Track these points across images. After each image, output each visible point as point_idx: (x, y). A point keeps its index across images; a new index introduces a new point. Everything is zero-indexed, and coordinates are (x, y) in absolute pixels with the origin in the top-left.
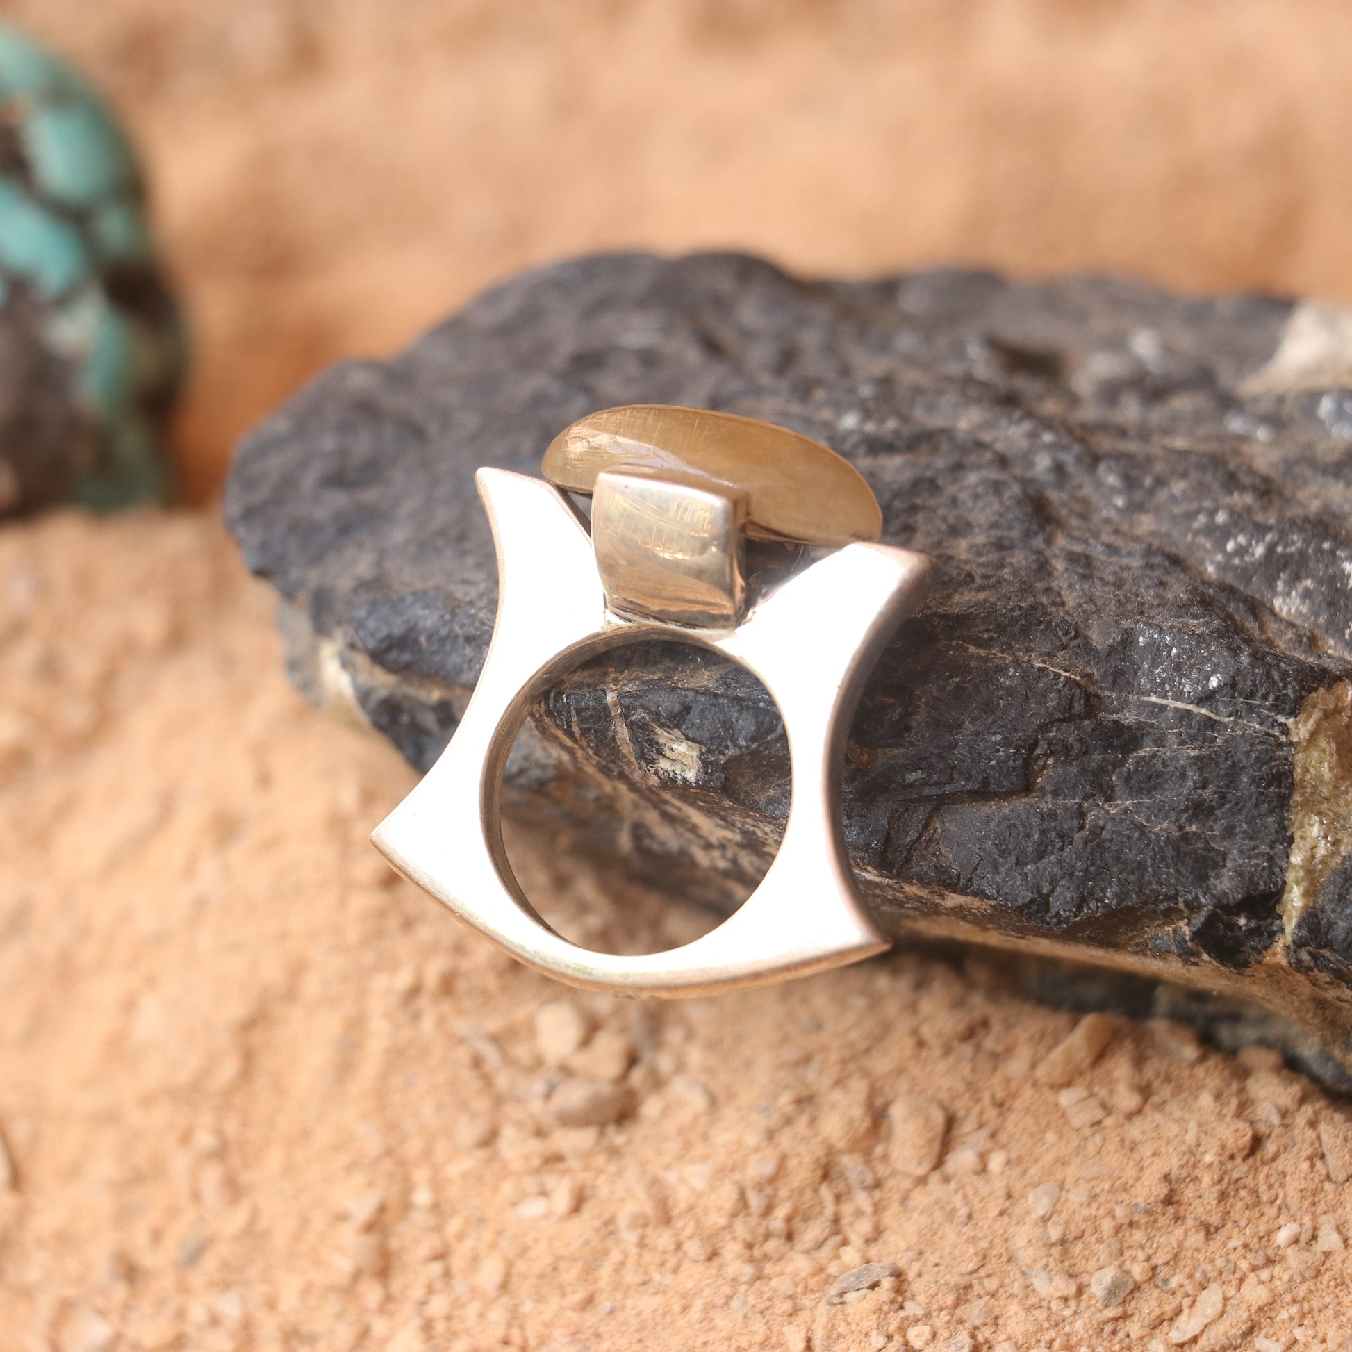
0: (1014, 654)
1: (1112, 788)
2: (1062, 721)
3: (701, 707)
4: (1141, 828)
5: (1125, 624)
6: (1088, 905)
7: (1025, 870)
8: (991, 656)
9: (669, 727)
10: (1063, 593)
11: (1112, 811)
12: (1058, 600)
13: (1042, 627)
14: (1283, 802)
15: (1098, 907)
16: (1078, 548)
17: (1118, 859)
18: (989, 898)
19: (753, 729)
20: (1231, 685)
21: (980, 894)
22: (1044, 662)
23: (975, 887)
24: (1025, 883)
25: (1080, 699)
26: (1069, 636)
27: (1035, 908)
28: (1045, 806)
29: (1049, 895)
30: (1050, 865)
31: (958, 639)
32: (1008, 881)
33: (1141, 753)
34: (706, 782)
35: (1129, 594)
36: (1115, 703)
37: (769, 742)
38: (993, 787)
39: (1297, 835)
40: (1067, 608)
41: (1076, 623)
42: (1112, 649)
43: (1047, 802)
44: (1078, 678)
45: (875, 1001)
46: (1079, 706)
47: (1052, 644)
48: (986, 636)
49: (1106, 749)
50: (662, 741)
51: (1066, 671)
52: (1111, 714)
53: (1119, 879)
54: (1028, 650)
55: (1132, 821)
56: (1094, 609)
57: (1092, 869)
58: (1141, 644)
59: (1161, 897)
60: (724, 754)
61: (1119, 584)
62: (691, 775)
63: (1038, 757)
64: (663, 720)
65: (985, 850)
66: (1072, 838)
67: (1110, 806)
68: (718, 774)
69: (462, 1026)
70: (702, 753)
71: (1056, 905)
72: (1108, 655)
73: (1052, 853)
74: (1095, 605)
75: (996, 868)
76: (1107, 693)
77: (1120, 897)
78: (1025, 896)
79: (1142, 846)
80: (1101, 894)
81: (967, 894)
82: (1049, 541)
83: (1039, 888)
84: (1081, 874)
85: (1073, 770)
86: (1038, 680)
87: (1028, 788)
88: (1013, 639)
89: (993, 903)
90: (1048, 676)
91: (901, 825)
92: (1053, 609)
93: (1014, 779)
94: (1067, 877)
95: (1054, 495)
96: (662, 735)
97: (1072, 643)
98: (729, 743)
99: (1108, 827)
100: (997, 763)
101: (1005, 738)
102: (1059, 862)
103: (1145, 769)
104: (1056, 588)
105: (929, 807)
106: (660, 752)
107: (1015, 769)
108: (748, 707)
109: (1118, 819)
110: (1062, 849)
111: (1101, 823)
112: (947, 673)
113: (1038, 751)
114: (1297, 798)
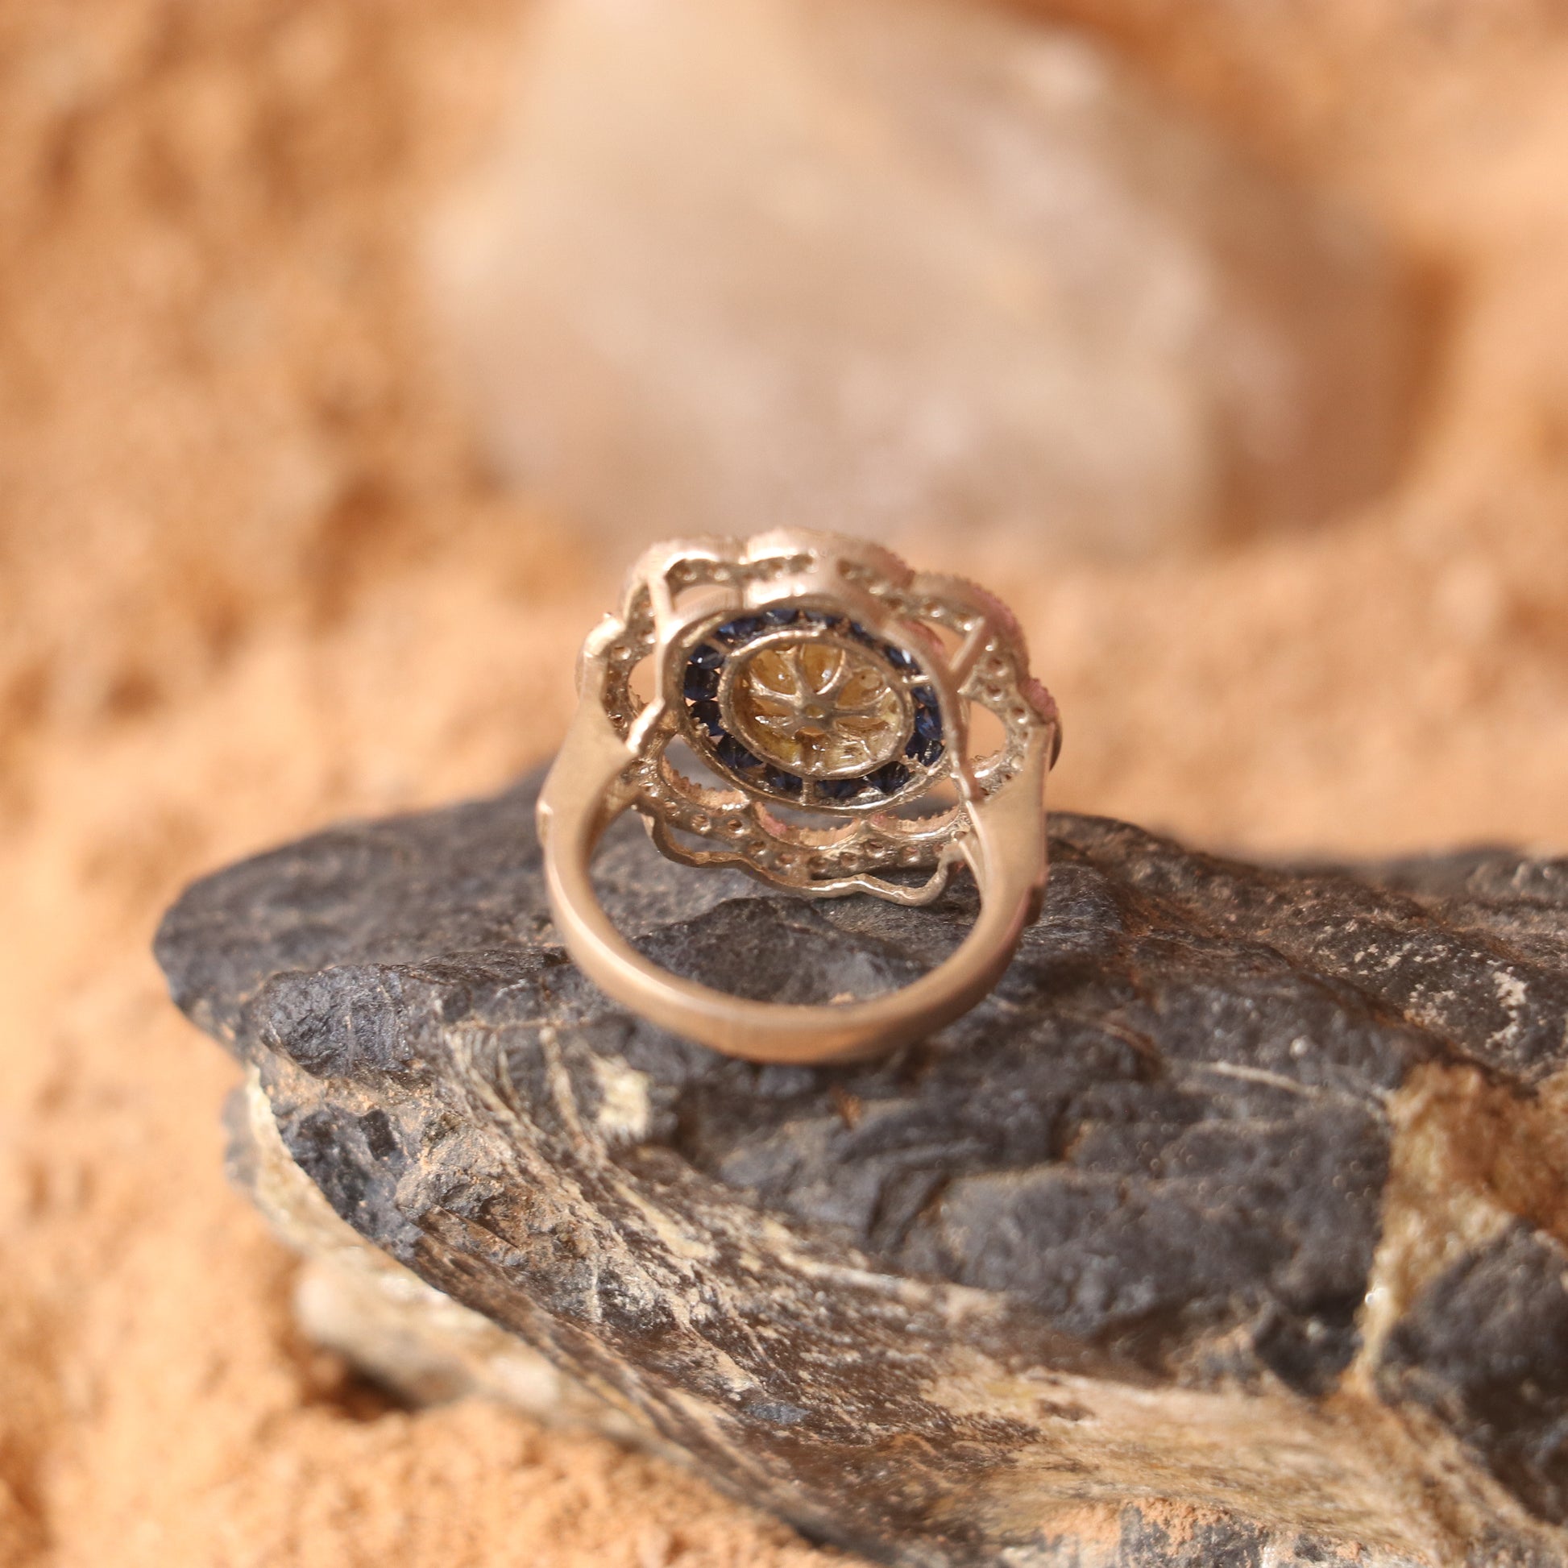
1: (1162, 1165)
2: (1103, 1079)
8: (1025, 1013)
9: (610, 1054)
11: (1159, 1191)
12: (1123, 971)
13: (1091, 985)
14: (1374, 1190)
17: (1158, 1245)
24: (1042, 1270)
25: (1128, 1058)
26: (1125, 997)
27: (1053, 1300)
28: (1075, 1178)
29: (1071, 1286)
32: (1022, 1268)
33: (1203, 1127)
34: (656, 1129)
36: (1174, 1071)
38: (1010, 1152)
39: (1389, 1228)
42: (1177, 1014)
43: (1077, 1174)
47: (1102, 1003)
49: (1156, 1118)
50: (602, 1079)
53: (1157, 1269)
55: (1183, 1204)
60: (675, 1086)
62: (639, 1125)
63: (1069, 1121)
64: (605, 1048)
66: (1105, 1218)
67: (1157, 1185)
68: (668, 1114)
70: (650, 1088)
71: (1080, 1298)
72: (1172, 1020)
73: (1080, 1237)
74: (1169, 978)
75: (1007, 1251)
76: (1166, 1056)
78: (1042, 1286)
79: (1190, 1229)
83: (1060, 1277)
85: (1114, 1139)
86: (1076, 1034)
87: (1055, 1155)
90: (1089, 1030)
91: (894, 1195)
93: (1034, 1138)
96: (603, 1071)
99: (1151, 1209)
100: (1016, 1121)
101: (1028, 1096)
103: (1203, 1144)
105: (934, 1176)
106: (602, 1099)
107: (1037, 1129)
109: (1165, 1200)
110: (1092, 1229)
111: (1144, 1203)
113: (1071, 1112)
114: (1391, 1189)
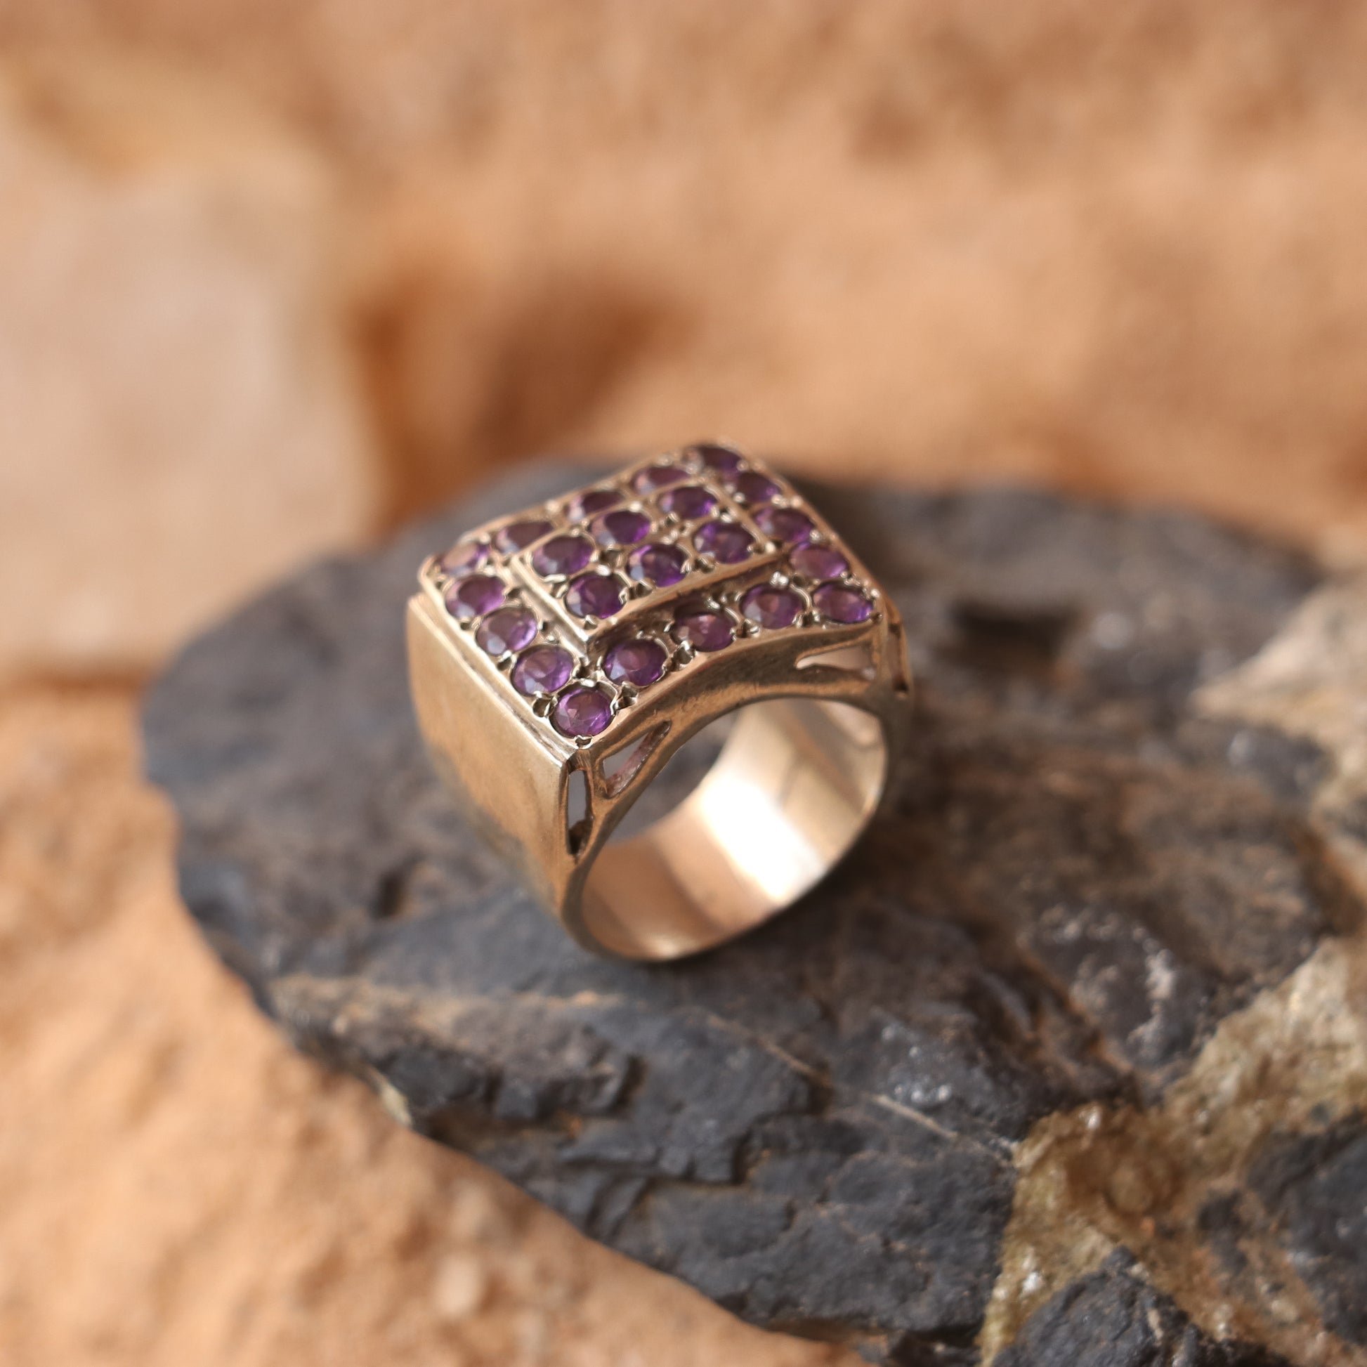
1: (827, 1190)
2: (781, 1114)
4: (846, 1236)
5: (876, 1012)
6: (785, 1308)
7: (726, 1264)
10: (837, 960)
11: (823, 1214)
14: (997, 1230)
19: (453, 1086)
20: (958, 1102)
24: (725, 1274)
25: (803, 1093)
26: (814, 1018)
27: (732, 1302)
28: (754, 1200)
29: (746, 1293)
30: (752, 1261)
32: (709, 1270)
33: (861, 1157)
36: (846, 1097)
38: (699, 1174)
39: (1007, 1265)
42: (858, 1038)
43: (757, 1197)
44: (808, 1070)
46: (802, 1100)
48: (729, 1006)
49: (824, 1148)
51: (797, 1059)
52: (840, 1109)
53: (816, 1287)
54: (769, 1028)
55: (840, 1228)
57: (792, 1272)
58: (886, 1038)
60: (426, 1107)
63: (752, 1149)
65: (690, 1235)
66: (776, 1238)
67: (822, 1208)
71: (754, 1302)
72: (853, 1044)
73: (753, 1250)
76: (841, 1086)
77: (815, 1306)
78: (723, 1288)
79: (845, 1256)
80: (797, 1300)
84: (780, 1275)
85: (789, 1166)
86: (765, 1066)
87: (738, 1177)
88: (757, 1013)
90: (776, 1063)
91: (611, 1199)
93: (723, 1170)
94: (767, 1277)
97: (817, 1026)
98: (430, 1097)
99: (816, 1230)
100: (707, 1150)
101: (719, 1125)
102: (761, 1260)
103: (862, 1174)
104: (831, 953)
105: (640, 1185)
107: (722, 1160)
109: (826, 1223)
110: (764, 1247)
111: (810, 1224)
112: (681, 1044)
113: (752, 1143)
114: (1014, 1226)
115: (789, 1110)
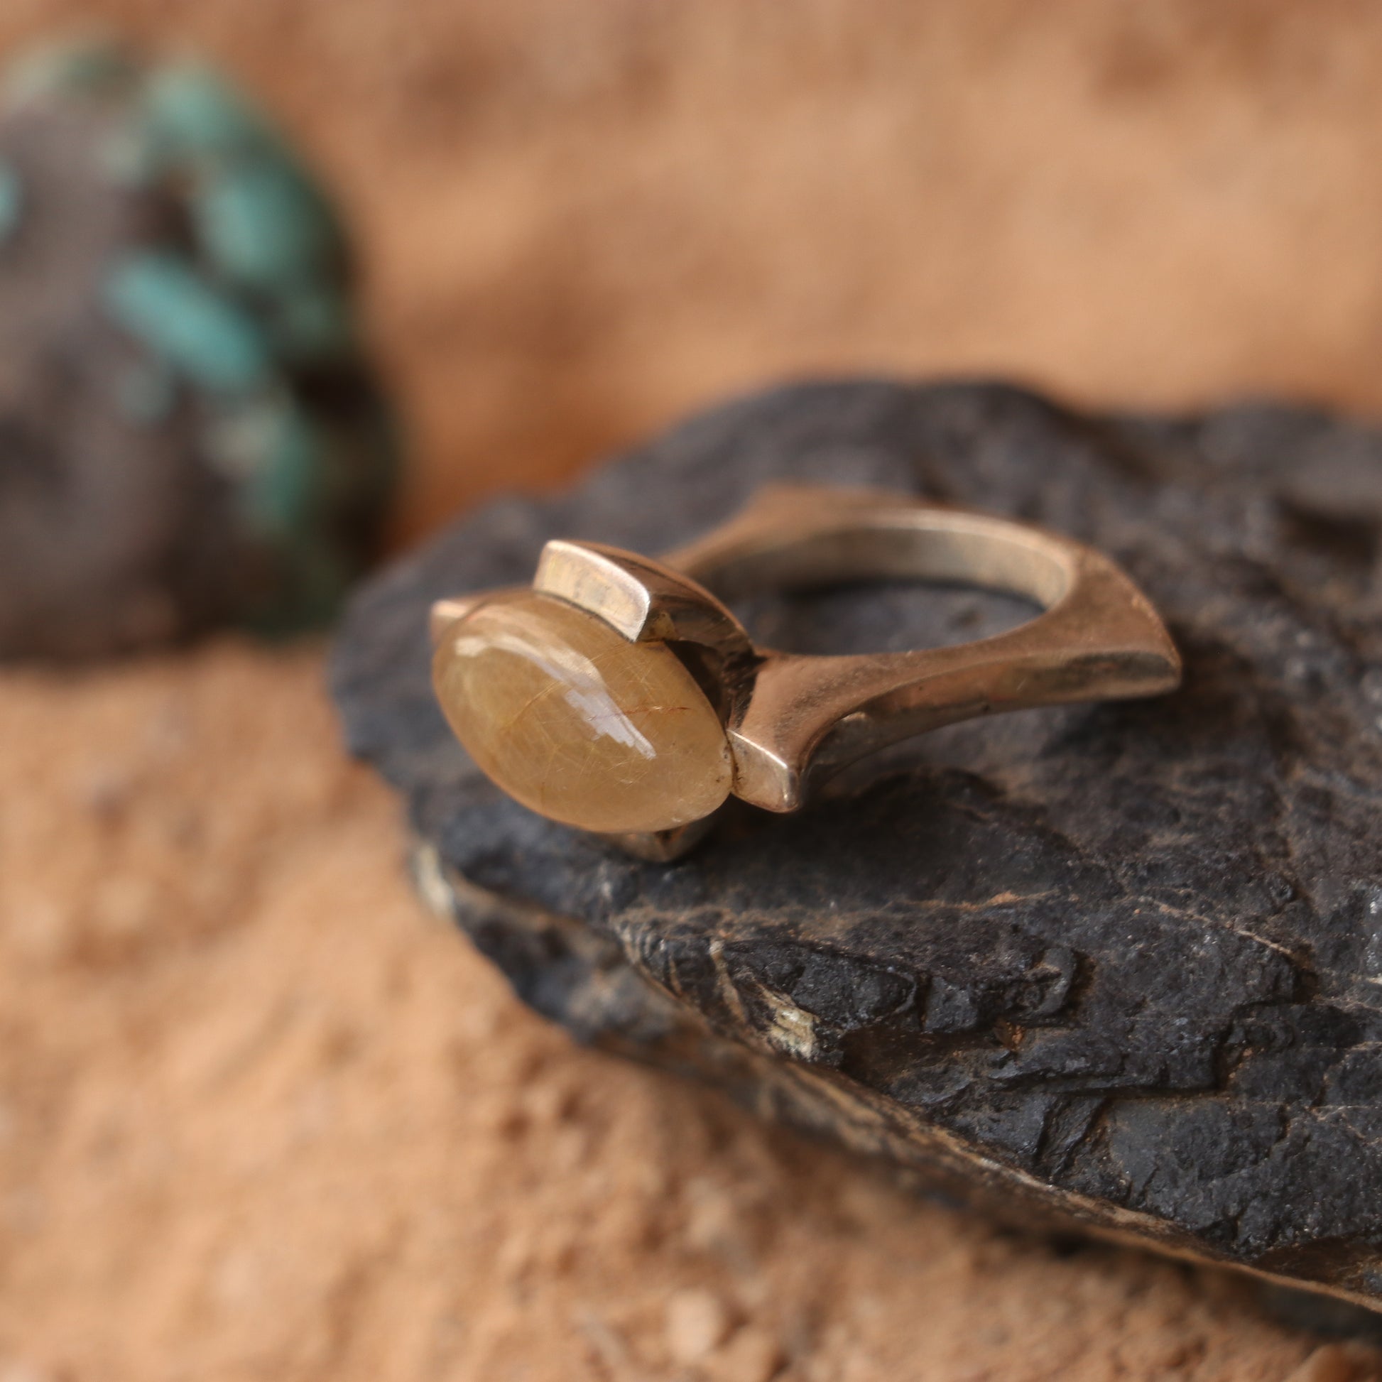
0: (1214, 916)
1: (1323, 1091)
2: (1264, 1004)
3: (816, 968)
4: (1355, 1142)
5: (1356, 885)
6: (1283, 1233)
7: (1210, 1186)
8: (1186, 918)
9: (777, 990)
10: (1289, 839)
11: (1321, 1118)
12: (1281, 849)
13: (1251, 885)
15: (1295, 1237)
16: (1319, 781)
17: (1324, 1177)
18: (1164, 1217)
19: (876, 999)
21: (1154, 1211)
22: (1249, 929)
23: (1148, 1202)
24: (1208, 1201)
25: (1288, 978)
26: (1284, 897)
27: (1218, 1233)
28: (1237, 1107)
29: (1236, 1218)
30: (1240, 1181)
31: (1147, 893)
32: (1187, 1199)
33: (1362, 1048)
34: (823, 1059)
35: (1369, 845)
36: (1334, 983)
37: (897, 1016)
38: (1173, 1081)
40: (1290, 860)
41: (1297, 880)
42: (1336, 916)
43: (1240, 1103)
44: (1288, 951)
45: (1076, 1308)
46: (1287, 986)
47: (1262, 906)
48: (1182, 892)
49: (1318, 1040)
50: (772, 1006)
51: (1274, 941)
52: (1329, 996)
53: (1322, 1203)
54: (1232, 913)
55: (1344, 1132)
56: (1321, 862)
57: (1291, 1189)
58: (1373, 912)
59: (1373, 1229)
60: (841, 1028)
61: (1359, 833)
62: (806, 1049)
63: (1232, 1048)
64: (770, 982)
65: (1162, 1158)
66: (1269, 1149)
67: (1319, 1111)
68: (835, 1051)
69: (582, 1312)
70: (815, 1026)
71: (1245, 1231)
72: (1331, 923)
73: (1243, 1167)
74: (1325, 857)
75: (1174, 1182)
76: (1326, 970)
77: (1324, 1224)
78: (1207, 1217)
79: (1354, 1163)
80: (1301, 1220)
81: (1137, 1210)
82: (1284, 772)
83: (1225, 1210)
84: (1276, 1194)
85: (1276, 1064)
86: (1238, 952)
87: (1217, 1084)
88: (1215, 898)
89: (1170, 1223)
90: (1250, 947)
91: (1061, 1122)
92: (1272, 861)
93: (1199, 1073)
94: (1260, 1198)
95: (1302, 713)
96: (772, 1000)
97: (1288, 907)
98: (847, 1015)
99: (1315, 1137)
100: (1181, 1052)
101: (1192, 1023)
102: (1252, 1178)
103: (1365, 1067)
104: (1281, 833)
105: (1096, 1103)
106: (771, 1018)
107: (1201, 1061)
108: (873, 972)
109: (1327, 1128)
110: (1255, 1162)
111: (1306, 1132)
112: (1129, 937)
113: (1232, 1040)
115: (1273, 998)
